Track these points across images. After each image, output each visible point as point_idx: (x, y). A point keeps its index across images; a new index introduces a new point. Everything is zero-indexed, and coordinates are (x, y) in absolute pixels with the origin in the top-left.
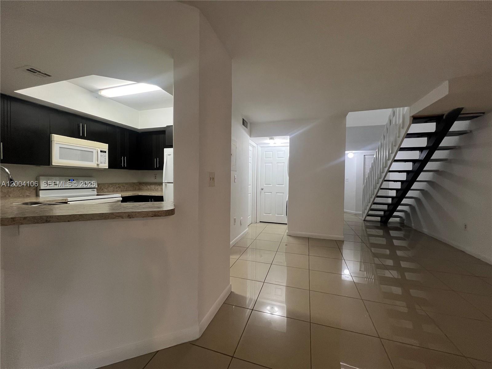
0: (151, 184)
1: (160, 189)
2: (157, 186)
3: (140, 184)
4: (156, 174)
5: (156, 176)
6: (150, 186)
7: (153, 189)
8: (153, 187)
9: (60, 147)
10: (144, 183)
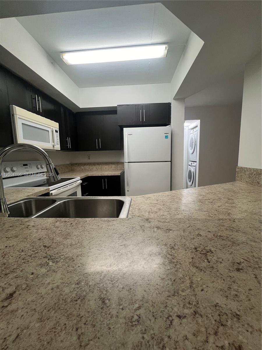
0: (85, 164)
1: (95, 169)
2: (92, 166)
3: (72, 165)
4: (90, 155)
5: (89, 157)
6: (83, 167)
7: (88, 169)
8: (87, 167)
9: (22, 124)
10: (76, 164)
